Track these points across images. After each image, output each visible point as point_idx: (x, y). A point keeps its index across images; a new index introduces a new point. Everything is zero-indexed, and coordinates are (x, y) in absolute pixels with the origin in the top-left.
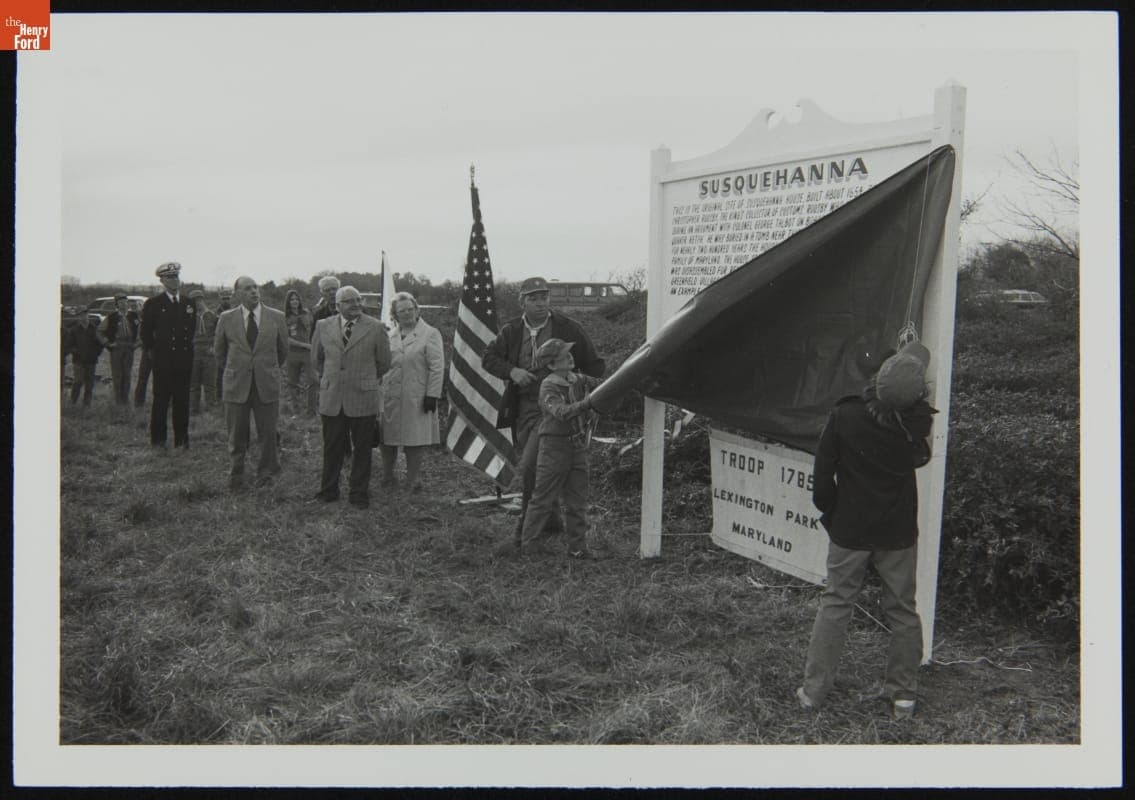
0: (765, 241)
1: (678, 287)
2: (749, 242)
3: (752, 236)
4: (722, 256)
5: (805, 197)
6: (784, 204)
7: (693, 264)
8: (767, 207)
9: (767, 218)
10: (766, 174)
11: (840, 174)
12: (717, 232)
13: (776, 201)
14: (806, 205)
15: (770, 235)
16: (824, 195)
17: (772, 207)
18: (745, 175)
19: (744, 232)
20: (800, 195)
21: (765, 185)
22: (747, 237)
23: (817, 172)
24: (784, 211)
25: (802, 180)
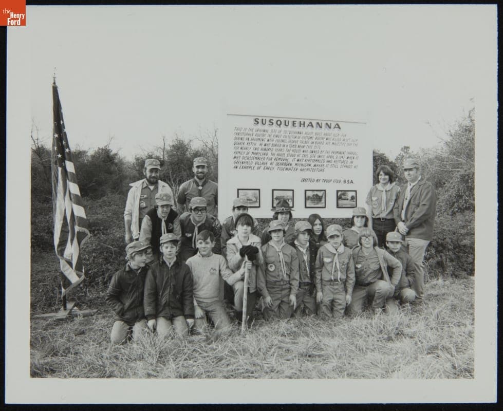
0: (294, 148)
1: (239, 165)
2: (285, 148)
3: (287, 146)
4: (269, 153)
5: (314, 134)
6: (303, 135)
7: (250, 155)
8: (295, 135)
9: (295, 139)
10: (294, 122)
11: (330, 128)
12: (266, 142)
13: (300, 133)
14: (315, 137)
15: (297, 146)
16: (323, 134)
17: (298, 135)
18: (283, 120)
19: (282, 143)
20: (312, 133)
21: (293, 126)
22: (284, 146)
23: (319, 125)
24: (304, 138)
25: (313, 127)
